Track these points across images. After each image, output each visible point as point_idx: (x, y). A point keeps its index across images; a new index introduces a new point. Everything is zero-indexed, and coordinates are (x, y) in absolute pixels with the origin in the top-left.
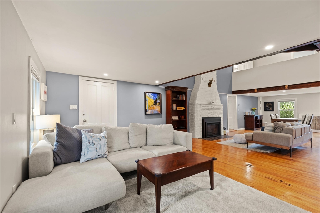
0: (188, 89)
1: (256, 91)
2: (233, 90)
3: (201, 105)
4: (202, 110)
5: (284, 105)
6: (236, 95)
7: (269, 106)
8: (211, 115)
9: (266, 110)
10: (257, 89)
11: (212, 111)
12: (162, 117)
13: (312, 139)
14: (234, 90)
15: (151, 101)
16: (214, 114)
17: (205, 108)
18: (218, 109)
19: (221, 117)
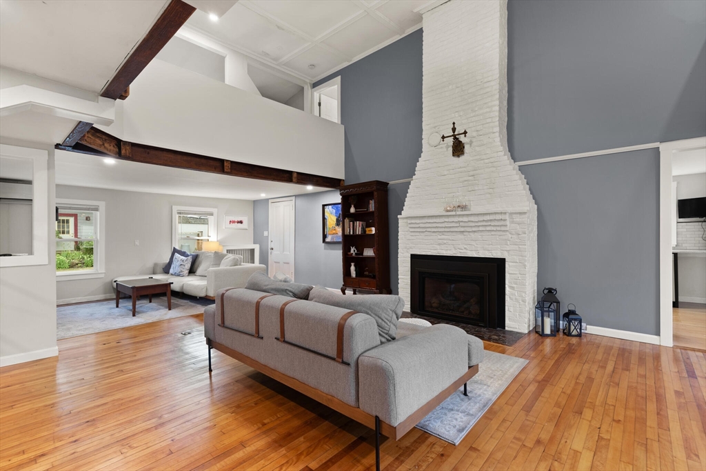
3: (407, 218)
8: (451, 248)
15: (332, 219)
16: (465, 246)
17: (419, 227)
18: (488, 228)
19: (505, 259)
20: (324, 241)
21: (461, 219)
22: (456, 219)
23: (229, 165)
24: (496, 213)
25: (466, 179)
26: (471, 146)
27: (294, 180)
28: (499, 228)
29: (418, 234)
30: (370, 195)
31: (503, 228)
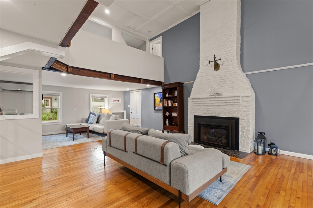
3: (192, 99)
8: (213, 113)
15: (158, 99)
16: (220, 112)
17: (198, 103)
18: (231, 104)
19: (239, 118)
20: (154, 109)
21: (218, 99)
22: (216, 99)
23: (113, 76)
24: (235, 97)
25: (220, 81)
26: (223, 65)
27: (141, 82)
28: (236, 104)
29: (197, 106)
30: (175, 89)
31: (238, 104)
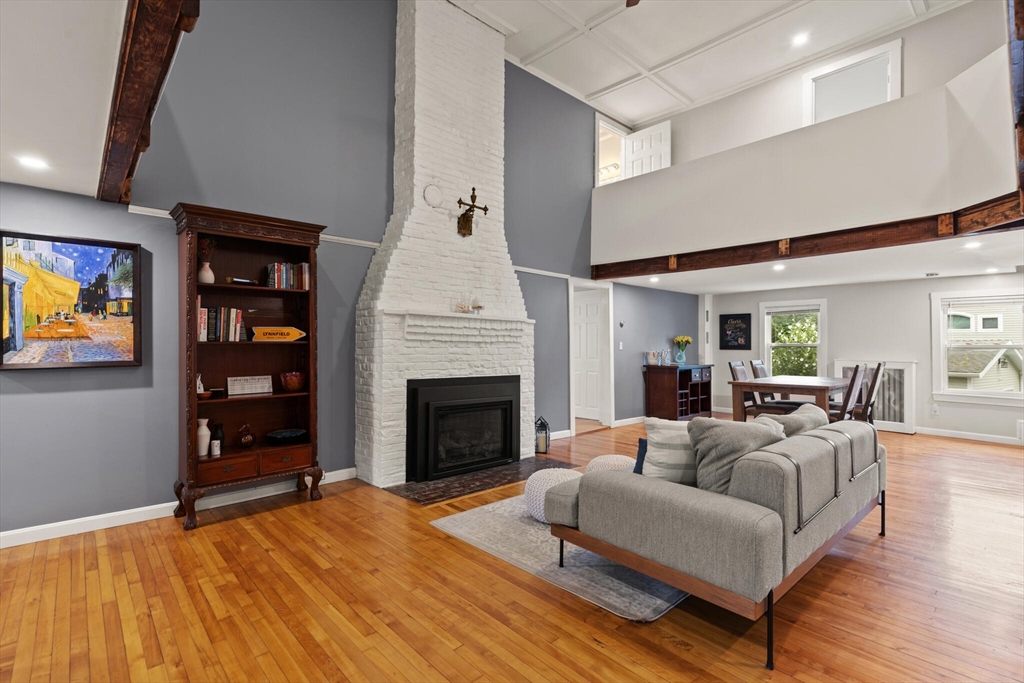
0: (322, 236)
1: (673, 263)
2: (594, 262)
3: (403, 316)
4: (410, 344)
5: (790, 327)
6: (606, 284)
7: (736, 331)
8: (466, 365)
9: (725, 344)
10: (679, 257)
11: (473, 349)
12: (148, 383)
13: (883, 492)
14: (598, 258)
15: (50, 285)
18: (507, 339)
19: (519, 376)
22: (478, 325)
28: (515, 340)
31: (519, 340)
